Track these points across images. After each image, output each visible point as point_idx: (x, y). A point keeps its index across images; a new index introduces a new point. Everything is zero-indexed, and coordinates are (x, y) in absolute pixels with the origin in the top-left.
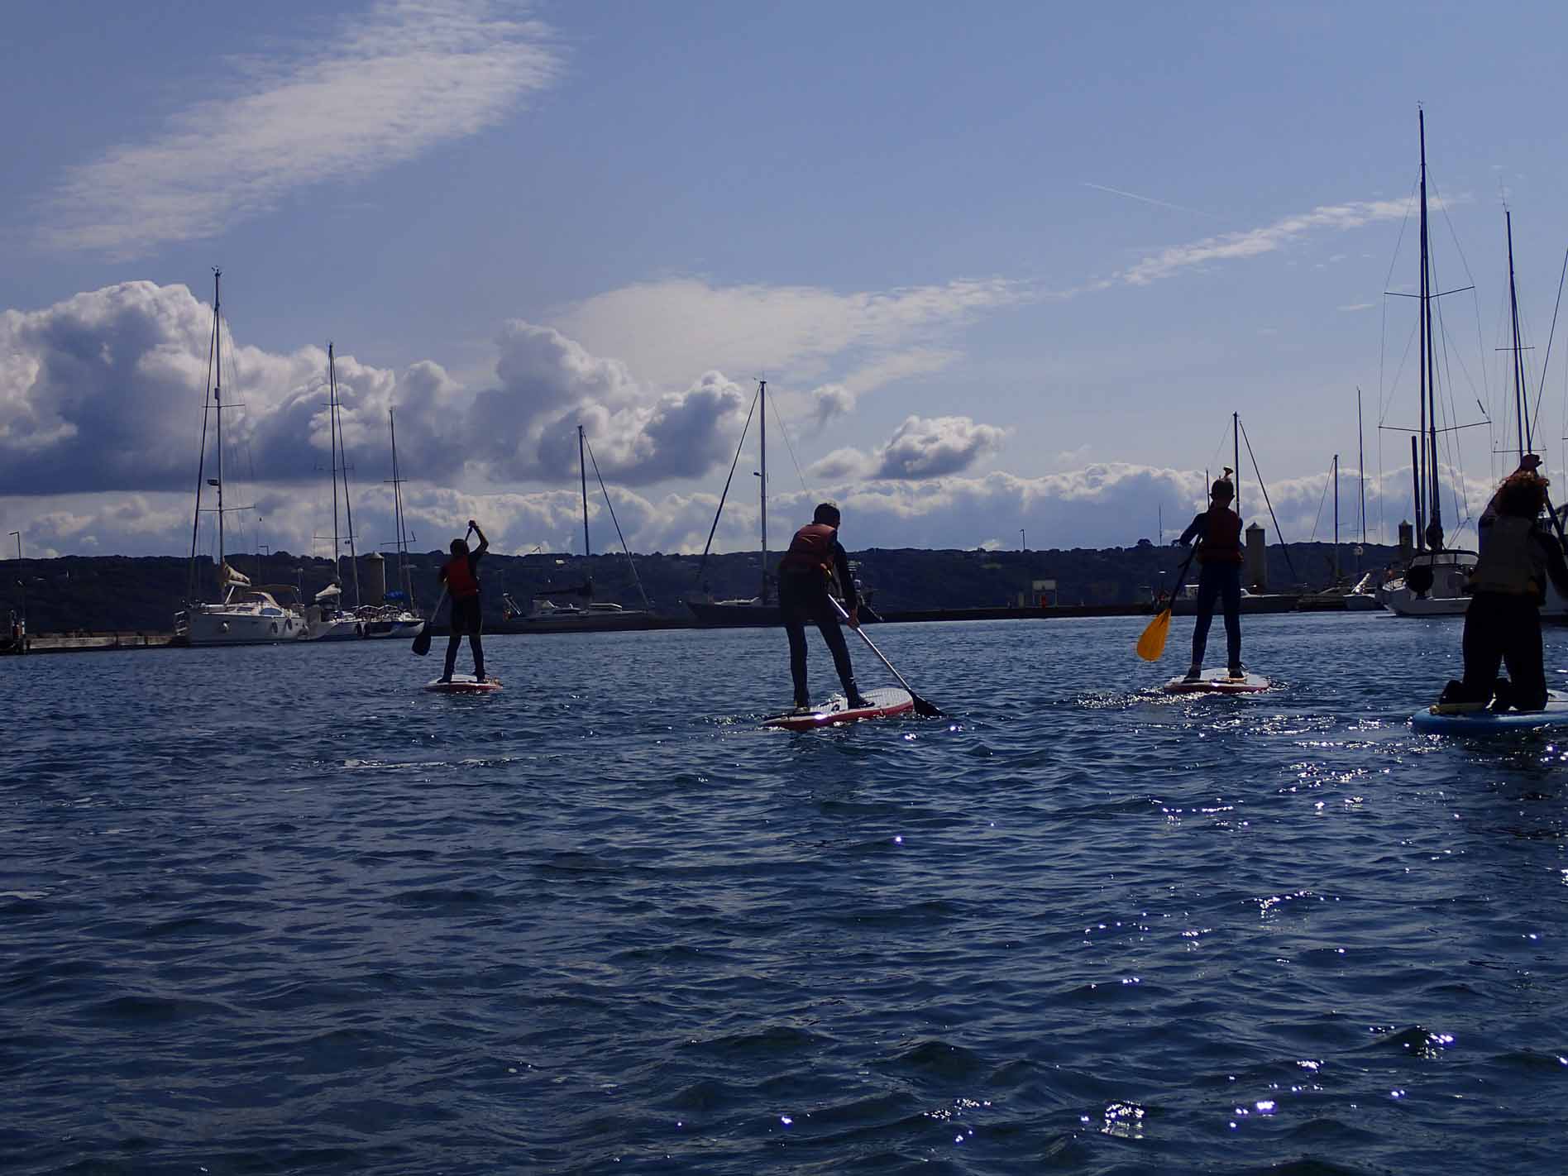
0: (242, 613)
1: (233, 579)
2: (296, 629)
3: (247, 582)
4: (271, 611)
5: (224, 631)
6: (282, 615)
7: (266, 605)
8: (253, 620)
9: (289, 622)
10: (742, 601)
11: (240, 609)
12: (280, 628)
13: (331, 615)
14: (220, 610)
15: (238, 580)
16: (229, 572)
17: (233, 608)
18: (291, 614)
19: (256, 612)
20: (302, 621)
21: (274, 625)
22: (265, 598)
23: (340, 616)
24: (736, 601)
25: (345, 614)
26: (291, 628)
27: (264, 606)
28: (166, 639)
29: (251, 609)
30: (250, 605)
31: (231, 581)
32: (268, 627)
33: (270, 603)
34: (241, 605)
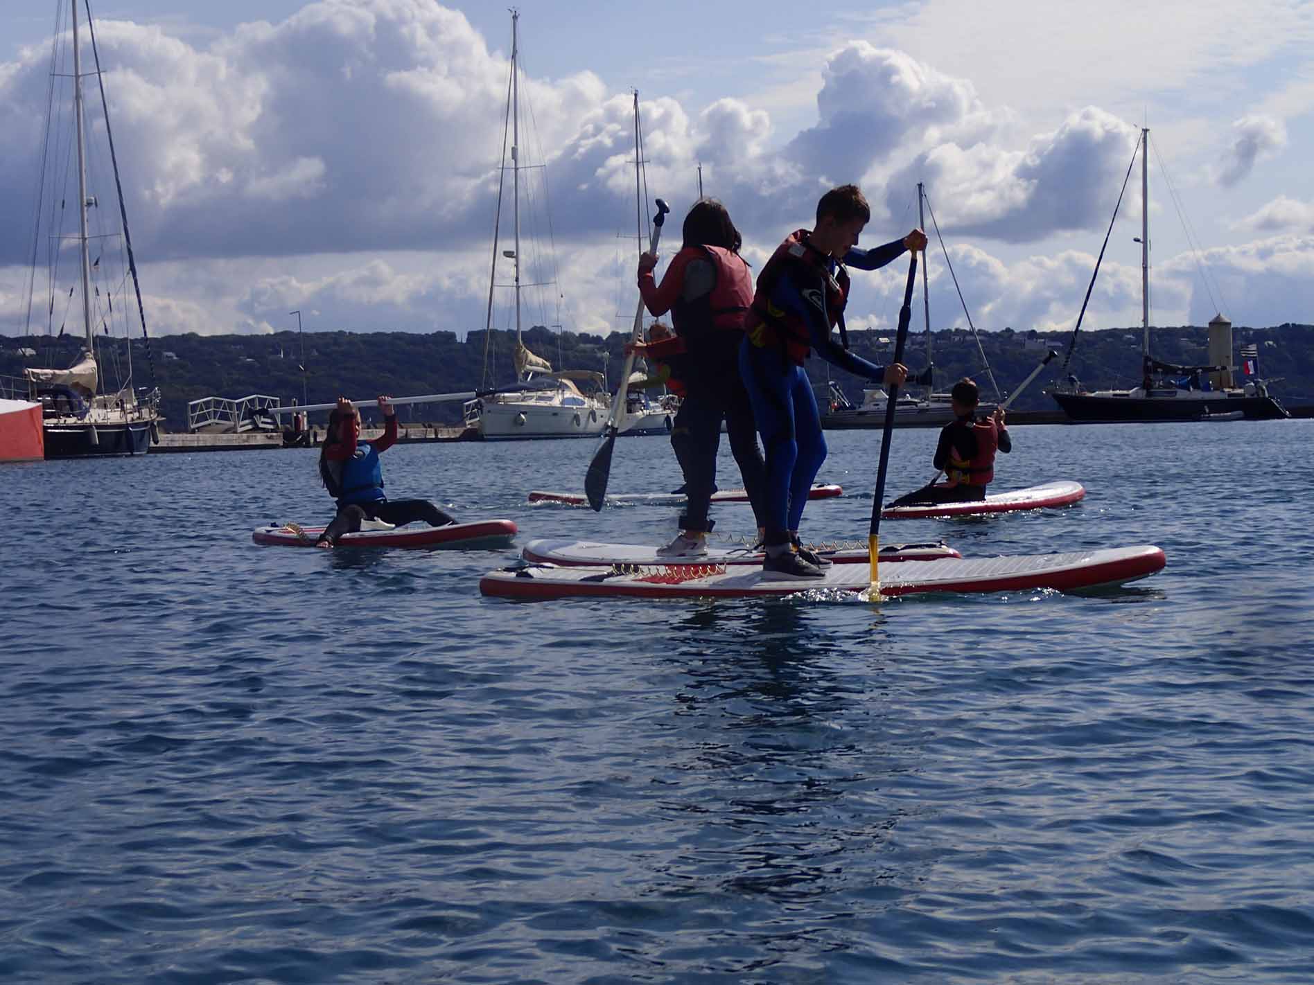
0: (542, 403)
1: (531, 363)
2: (600, 422)
3: (546, 367)
4: (574, 401)
5: (522, 423)
6: (586, 406)
7: (568, 395)
8: (555, 412)
9: (593, 413)
10: (1118, 392)
11: (540, 398)
12: (583, 421)
13: (637, 405)
14: (517, 399)
15: (537, 365)
16: (527, 356)
17: (532, 397)
18: (596, 404)
19: (556, 402)
20: (606, 413)
21: (576, 417)
22: (567, 386)
23: (646, 407)
24: (1111, 392)
25: (652, 404)
26: (595, 420)
27: (565, 396)
28: (459, 431)
29: (550, 398)
30: (549, 394)
31: (528, 367)
32: (569, 419)
33: (572, 392)
34: (540, 393)
